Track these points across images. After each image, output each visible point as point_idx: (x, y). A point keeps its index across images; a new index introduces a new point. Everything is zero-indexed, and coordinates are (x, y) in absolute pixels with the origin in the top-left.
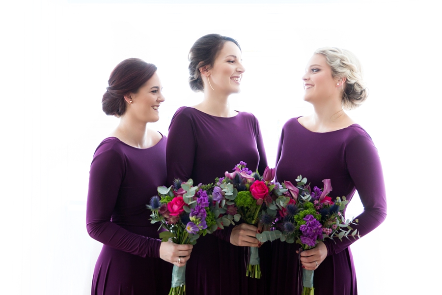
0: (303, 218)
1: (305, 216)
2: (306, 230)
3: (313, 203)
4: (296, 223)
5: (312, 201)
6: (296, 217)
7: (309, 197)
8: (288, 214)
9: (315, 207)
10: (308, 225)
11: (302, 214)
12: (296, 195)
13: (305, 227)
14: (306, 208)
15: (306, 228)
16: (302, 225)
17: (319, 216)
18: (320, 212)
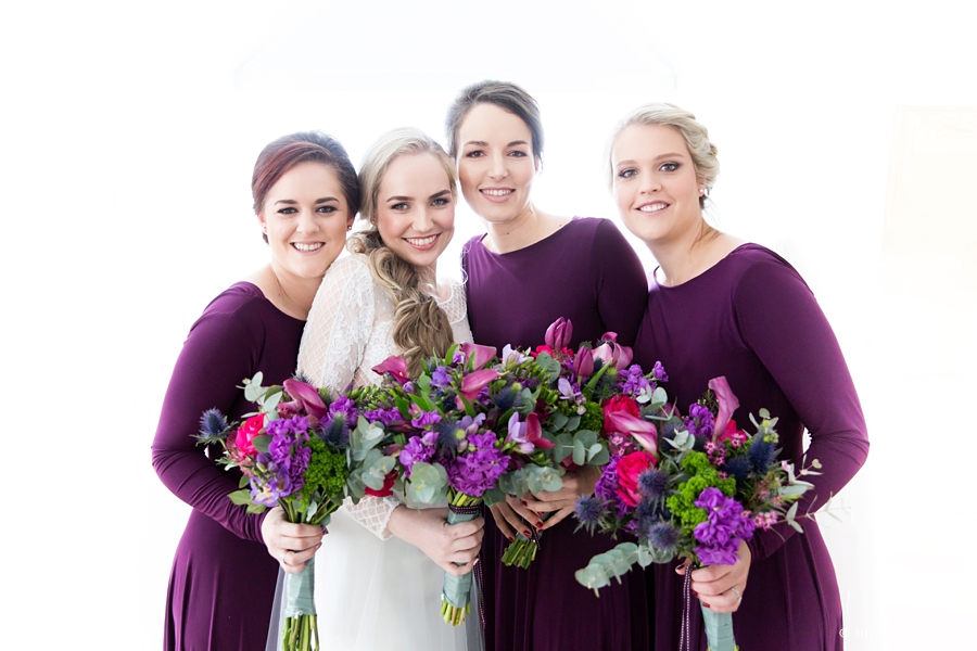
0: (692, 502)
1: (696, 495)
2: (715, 536)
3: (705, 451)
4: (678, 520)
5: (699, 447)
6: (672, 503)
7: (688, 439)
8: (646, 498)
9: (712, 461)
10: (714, 521)
11: (686, 491)
12: (651, 440)
13: (708, 527)
14: (692, 471)
15: (712, 531)
16: (700, 526)
17: (730, 484)
18: (729, 472)
